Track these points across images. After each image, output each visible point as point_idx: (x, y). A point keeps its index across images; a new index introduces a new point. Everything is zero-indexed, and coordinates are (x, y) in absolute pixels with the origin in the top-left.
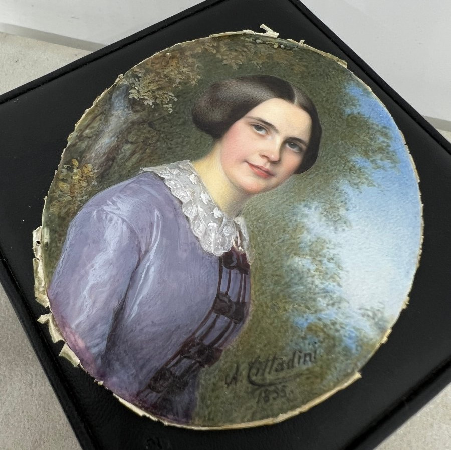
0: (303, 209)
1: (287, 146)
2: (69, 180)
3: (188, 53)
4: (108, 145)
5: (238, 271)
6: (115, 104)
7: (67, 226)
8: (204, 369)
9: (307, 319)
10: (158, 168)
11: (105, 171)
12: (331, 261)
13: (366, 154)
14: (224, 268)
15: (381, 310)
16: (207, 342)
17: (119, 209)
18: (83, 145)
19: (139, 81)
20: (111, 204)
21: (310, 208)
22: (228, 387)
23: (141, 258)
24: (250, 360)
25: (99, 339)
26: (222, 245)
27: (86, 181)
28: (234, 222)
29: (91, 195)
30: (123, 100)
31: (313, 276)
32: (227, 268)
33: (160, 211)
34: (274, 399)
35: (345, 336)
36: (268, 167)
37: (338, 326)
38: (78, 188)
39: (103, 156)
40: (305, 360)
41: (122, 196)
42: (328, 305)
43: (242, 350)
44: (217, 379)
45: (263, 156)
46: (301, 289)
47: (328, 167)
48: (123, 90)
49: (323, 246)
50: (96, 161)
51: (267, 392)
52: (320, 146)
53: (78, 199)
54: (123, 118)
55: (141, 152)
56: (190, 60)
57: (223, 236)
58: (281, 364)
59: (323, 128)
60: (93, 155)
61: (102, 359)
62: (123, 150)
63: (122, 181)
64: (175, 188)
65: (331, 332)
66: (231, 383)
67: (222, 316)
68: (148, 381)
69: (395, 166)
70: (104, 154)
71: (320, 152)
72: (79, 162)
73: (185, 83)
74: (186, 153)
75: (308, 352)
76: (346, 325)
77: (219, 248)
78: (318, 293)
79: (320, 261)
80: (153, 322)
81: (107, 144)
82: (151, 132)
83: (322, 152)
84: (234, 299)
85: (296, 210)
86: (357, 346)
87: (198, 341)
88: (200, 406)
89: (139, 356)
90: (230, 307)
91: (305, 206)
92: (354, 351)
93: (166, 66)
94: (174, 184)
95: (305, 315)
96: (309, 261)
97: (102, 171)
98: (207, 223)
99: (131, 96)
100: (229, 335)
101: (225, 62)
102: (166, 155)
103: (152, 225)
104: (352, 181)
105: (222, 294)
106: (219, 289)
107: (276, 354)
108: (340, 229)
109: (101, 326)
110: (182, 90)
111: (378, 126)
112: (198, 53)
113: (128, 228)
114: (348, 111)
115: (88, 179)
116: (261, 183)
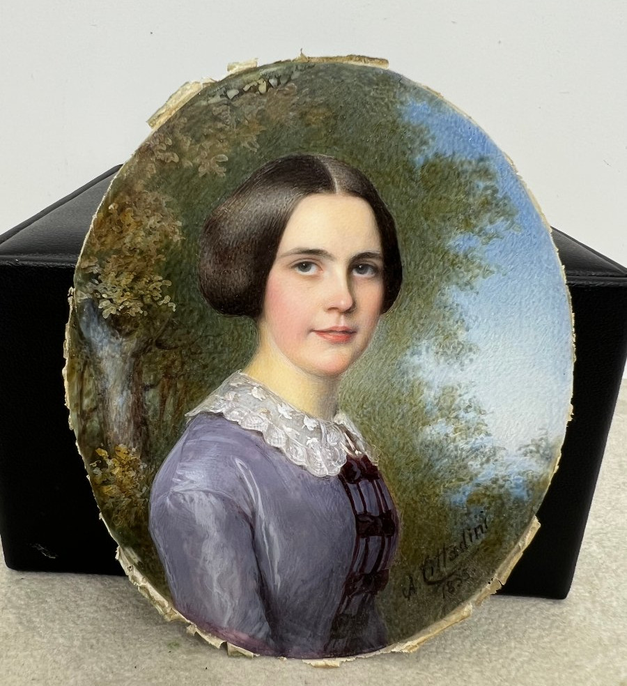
0: (412, 360)
1: (355, 274)
2: (110, 478)
3: (139, 187)
4: (125, 406)
5: (368, 481)
6: (93, 339)
7: (148, 533)
8: (378, 596)
9: (464, 493)
10: (206, 402)
11: (145, 444)
12: (469, 410)
13: (467, 225)
14: (350, 486)
15: (544, 437)
16: (368, 570)
17: (192, 482)
18: (95, 424)
19: (100, 282)
20: (180, 480)
21: (420, 353)
22: (409, 599)
23: (252, 523)
24: (420, 565)
25: (258, 624)
26: (334, 460)
27: (131, 468)
28: (336, 424)
29: (149, 482)
30: (99, 328)
31: (454, 440)
32: (352, 483)
33: (241, 457)
34: (459, 586)
35: (512, 488)
36: (343, 322)
37: (501, 482)
38: (128, 482)
39: (129, 425)
40: (477, 535)
41: (186, 464)
42: (482, 464)
43: (408, 558)
44: (395, 597)
45: (331, 309)
46: (446, 463)
47: (421, 278)
48: (88, 309)
49: (453, 396)
50: (126, 436)
51: (450, 584)
52: (400, 247)
53: (138, 495)
54: (117, 356)
55: (171, 392)
56: (150, 198)
57: (330, 448)
58: (454, 552)
59: (394, 213)
60: (116, 429)
61: (272, 638)
62: (148, 403)
63: (173, 444)
64: (242, 418)
65: (495, 492)
66: (410, 594)
67: (371, 538)
68: (328, 634)
69: (513, 223)
70: (129, 421)
71: (403, 258)
72: (106, 448)
73: (166, 247)
74: (229, 362)
75: (477, 525)
76: (509, 476)
77: (333, 466)
78: (467, 457)
79: (456, 417)
80: (303, 581)
81: (123, 405)
82: (167, 355)
83: (406, 256)
84: (376, 513)
85: (404, 366)
86: (528, 491)
87: (358, 574)
88: (389, 628)
89: (307, 618)
90: (375, 524)
91: (413, 354)
92: (526, 498)
93: (122, 232)
94: (238, 413)
95: (460, 489)
96: (443, 425)
97: (141, 444)
98: (304, 442)
99: (106, 315)
100: (388, 552)
101: (202, 170)
102: (206, 379)
103: (241, 479)
104: (461, 282)
105: (360, 514)
106: (355, 512)
107: (444, 544)
108: (467, 362)
109: (252, 612)
110: (168, 263)
111: (470, 163)
112: (153, 178)
113: (216, 498)
114: (419, 159)
115: (132, 465)
116: (345, 352)
